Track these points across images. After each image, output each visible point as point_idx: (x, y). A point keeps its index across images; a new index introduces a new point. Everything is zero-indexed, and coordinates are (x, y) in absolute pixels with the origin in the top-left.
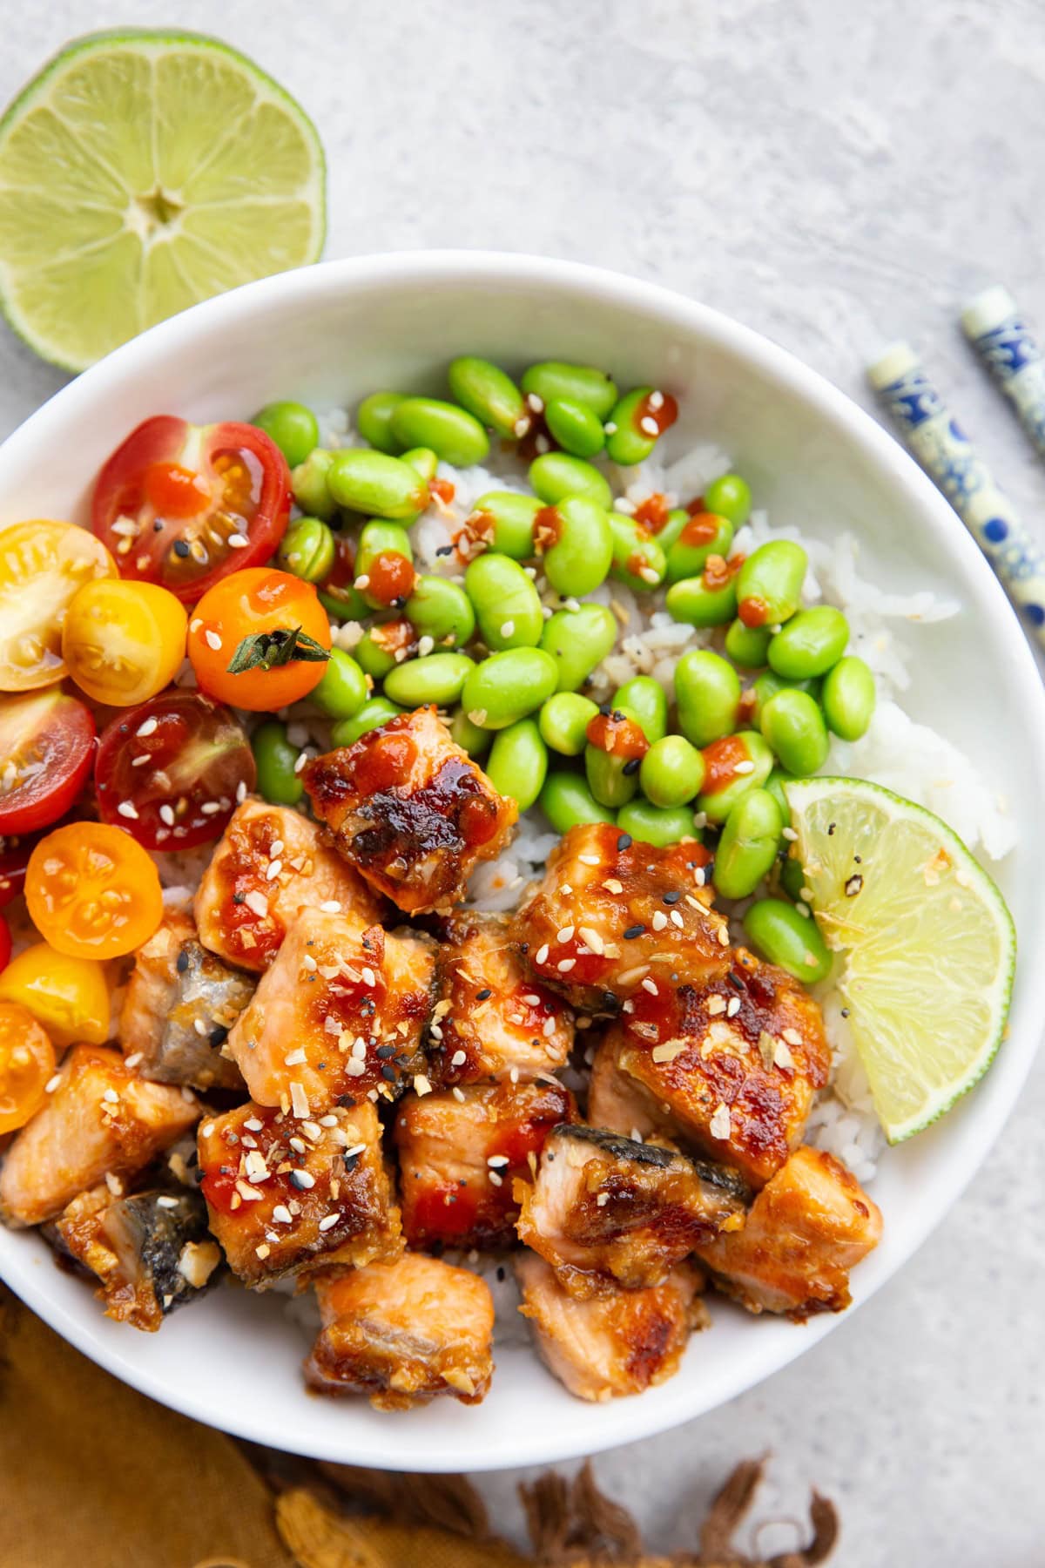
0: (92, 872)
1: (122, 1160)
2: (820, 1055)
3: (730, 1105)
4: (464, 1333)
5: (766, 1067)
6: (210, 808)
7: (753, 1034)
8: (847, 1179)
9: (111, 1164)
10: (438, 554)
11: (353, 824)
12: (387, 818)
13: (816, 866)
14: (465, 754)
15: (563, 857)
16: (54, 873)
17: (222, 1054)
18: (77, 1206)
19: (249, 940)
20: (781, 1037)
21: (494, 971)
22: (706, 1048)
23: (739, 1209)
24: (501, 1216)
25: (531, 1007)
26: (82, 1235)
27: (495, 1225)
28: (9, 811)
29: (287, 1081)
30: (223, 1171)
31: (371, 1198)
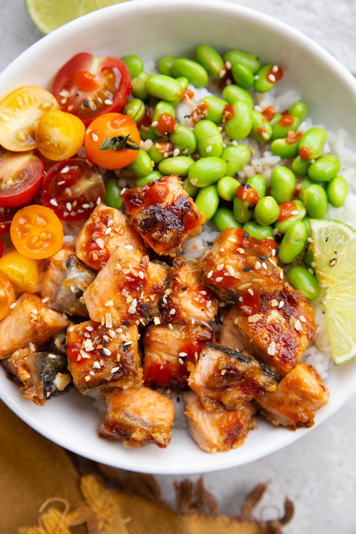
0: (37, 225)
1: (37, 338)
2: (312, 327)
3: (276, 342)
4: (162, 420)
5: (291, 329)
6: (86, 206)
7: (287, 316)
8: (318, 377)
9: (32, 339)
10: (185, 117)
11: (141, 216)
12: (155, 215)
13: (320, 253)
14: (188, 194)
15: (221, 239)
16: (22, 223)
17: (80, 300)
18: (17, 353)
19: (95, 257)
20: (299, 318)
21: (189, 280)
22: (269, 319)
23: (275, 383)
24: (181, 376)
25: (203, 296)
26: (17, 365)
27: (179, 380)
28: (8, 196)
29: (105, 312)
30: (75, 345)
31: (132, 363)
